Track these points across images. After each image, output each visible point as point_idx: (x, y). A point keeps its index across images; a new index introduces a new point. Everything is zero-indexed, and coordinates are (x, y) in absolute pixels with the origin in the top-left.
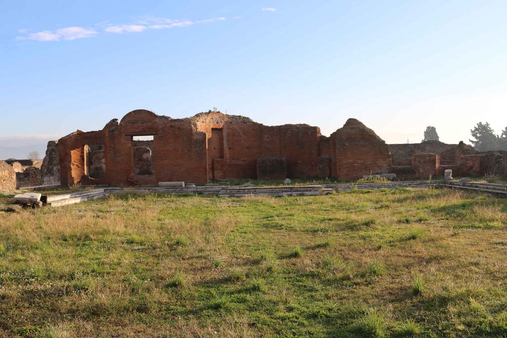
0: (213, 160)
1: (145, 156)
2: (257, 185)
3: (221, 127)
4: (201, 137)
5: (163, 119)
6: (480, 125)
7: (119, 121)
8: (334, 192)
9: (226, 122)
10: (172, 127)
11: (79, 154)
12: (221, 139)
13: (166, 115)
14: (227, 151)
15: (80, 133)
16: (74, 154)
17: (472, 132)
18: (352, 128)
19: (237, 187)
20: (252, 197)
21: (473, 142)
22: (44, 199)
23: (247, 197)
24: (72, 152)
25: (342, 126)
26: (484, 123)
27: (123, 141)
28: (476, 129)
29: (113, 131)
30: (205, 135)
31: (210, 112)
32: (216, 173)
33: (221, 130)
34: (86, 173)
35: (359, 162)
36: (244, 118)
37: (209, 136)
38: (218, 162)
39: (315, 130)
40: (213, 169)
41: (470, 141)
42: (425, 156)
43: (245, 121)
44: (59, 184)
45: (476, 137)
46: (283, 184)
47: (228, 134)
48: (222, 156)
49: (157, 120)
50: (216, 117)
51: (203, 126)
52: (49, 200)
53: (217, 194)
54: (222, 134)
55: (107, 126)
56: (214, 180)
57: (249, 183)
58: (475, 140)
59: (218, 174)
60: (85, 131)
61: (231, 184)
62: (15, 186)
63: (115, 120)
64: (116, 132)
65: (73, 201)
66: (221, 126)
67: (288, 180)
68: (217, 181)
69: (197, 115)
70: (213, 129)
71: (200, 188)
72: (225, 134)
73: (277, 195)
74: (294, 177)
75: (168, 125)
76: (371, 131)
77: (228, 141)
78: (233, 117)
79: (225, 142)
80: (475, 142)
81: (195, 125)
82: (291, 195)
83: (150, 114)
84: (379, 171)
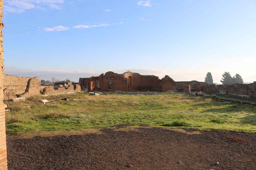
0: (129, 85)
1: (109, 83)
2: (141, 92)
5: (116, 74)
6: (226, 73)
7: (104, 74)
8: (159, 94)
9: (133, 75)
11: (93, 83)
12: (131, 80)
13: (117, 73)
14: (132, 83)
15: (93, 77)
16: (92, 83)
17: (223, 75)
18: (166, 78)
19: (136, 93)
20: (139, 95)
21: (223, 79)
23: (138, 95)
24: (91, 82)
25: (164, 77)
26: (227, 72)
27: (105, 80)
28: (224, 74)
29: (102, 77)
30: (127, 79)
31: (128, 72)
33: (131, 77)
34: (94, 88)
35: (168, 87)
37: (128, 78)
39: (157, 77)
40: (129, 88)
41: (222, 79)
43: (138, 74)
44: (88, 90)
45: (224, 77)
46: (147, 92)
47: (133, 78)
48: (131, 84)
49: (114, 74)
50: (130, 73)
51: (126, 76)
53: (131, 94)
54: (131, 78)
55: (100, 75)
56: (129, 91)
57: (138, 92)
58: (224, 78)
59: (130, 89)
60: (94, 76)
61: (134, 92)
62: (80, 91)
66: (131, 76)
67: (149, 91)
68: (130, 91)
69: (125, 73)
71: (126, 93)
72: (132, 78)
73: (145, 94)
74: (150, 90)
75: (117, 76)
76: (172, 79)
77: (133, 80)
78: (135, 73)
79: (132, 80)
80: (224, 79)
81: (125, 76)
82: (149, 95)
83: (113, 73)
84: (173, 90)
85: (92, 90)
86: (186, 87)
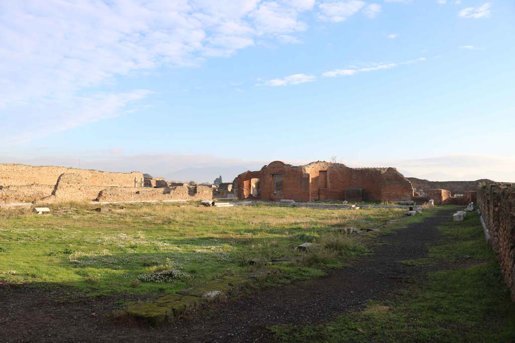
0: (319, 189)
3: (326, 170)
4: (307, 177)
5: (288, 166)
7: (267, 167)
9: (330, 167)
10: (292, 170)
11: (248, 183)
12: (326, 177)
14: (329, 184)
15: (249, 172)
18: (389, 173)
22: (213, 203)
24: (245, 182)
27: (268, 177)
29: (264, 171)
30: (309, 175)
32: (320, 196)
33: (326, 171)
34: (252, 193)
35: (393, 193)
36: (341, 164)
38: (322, 190)
40: (319, 194)
42: (435, 191)
43: (342, 166)
46: (342, 203)
47: (330, 174)
48: (326, 186)
49: (285, 167)
50: (322, 164)
51: (312, 173)
52: (215, 204)
54: (326, 174)
55: (262, 169)
56: (319, 200)
60: (251, 171)
62: (211, 198)
63: (265, 166)
64: (265, 173)
65: (229, 206)
69: (309, 164)
70: (320, 171)
75: (291, 169)
77: (330, 178)
79: (328, 178)
83: (281, 163)
84: (405, 199)
85: (246, 198)
86: (434, 195)
